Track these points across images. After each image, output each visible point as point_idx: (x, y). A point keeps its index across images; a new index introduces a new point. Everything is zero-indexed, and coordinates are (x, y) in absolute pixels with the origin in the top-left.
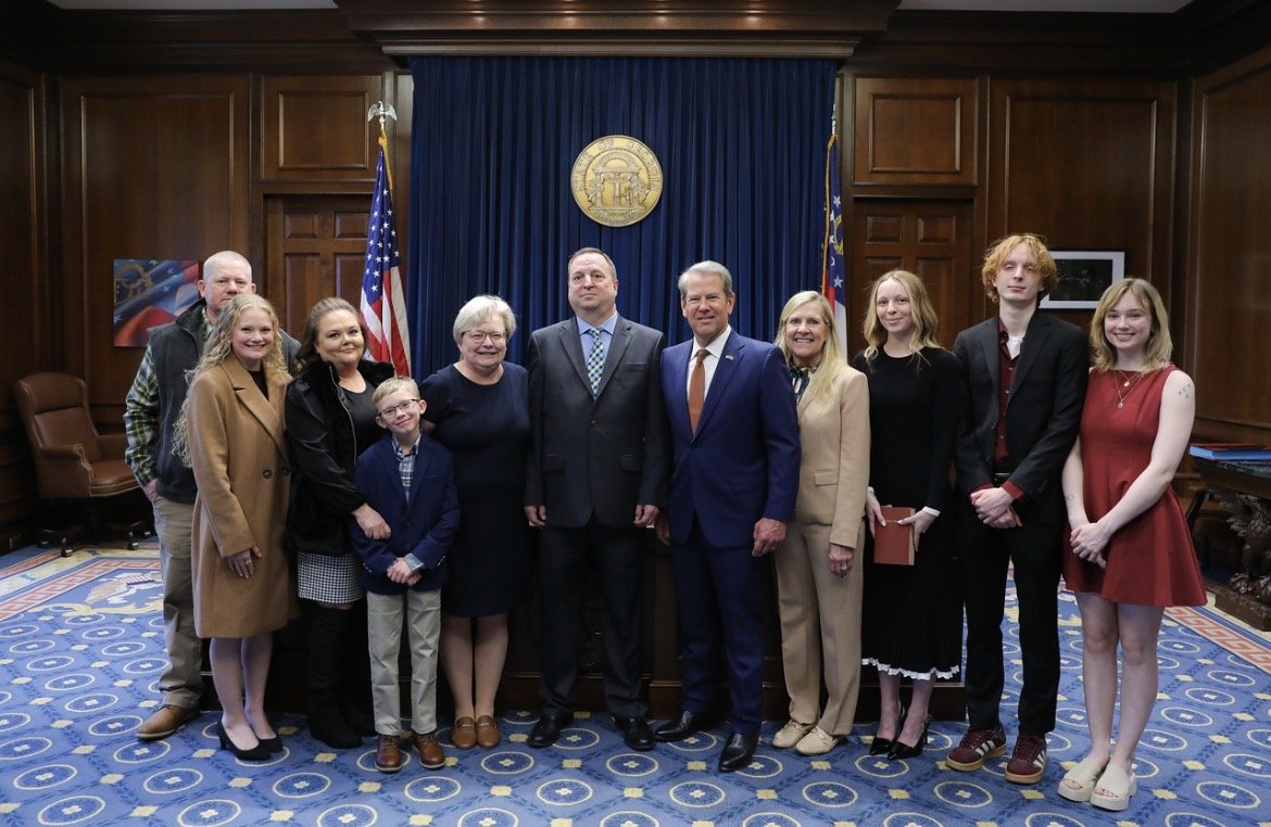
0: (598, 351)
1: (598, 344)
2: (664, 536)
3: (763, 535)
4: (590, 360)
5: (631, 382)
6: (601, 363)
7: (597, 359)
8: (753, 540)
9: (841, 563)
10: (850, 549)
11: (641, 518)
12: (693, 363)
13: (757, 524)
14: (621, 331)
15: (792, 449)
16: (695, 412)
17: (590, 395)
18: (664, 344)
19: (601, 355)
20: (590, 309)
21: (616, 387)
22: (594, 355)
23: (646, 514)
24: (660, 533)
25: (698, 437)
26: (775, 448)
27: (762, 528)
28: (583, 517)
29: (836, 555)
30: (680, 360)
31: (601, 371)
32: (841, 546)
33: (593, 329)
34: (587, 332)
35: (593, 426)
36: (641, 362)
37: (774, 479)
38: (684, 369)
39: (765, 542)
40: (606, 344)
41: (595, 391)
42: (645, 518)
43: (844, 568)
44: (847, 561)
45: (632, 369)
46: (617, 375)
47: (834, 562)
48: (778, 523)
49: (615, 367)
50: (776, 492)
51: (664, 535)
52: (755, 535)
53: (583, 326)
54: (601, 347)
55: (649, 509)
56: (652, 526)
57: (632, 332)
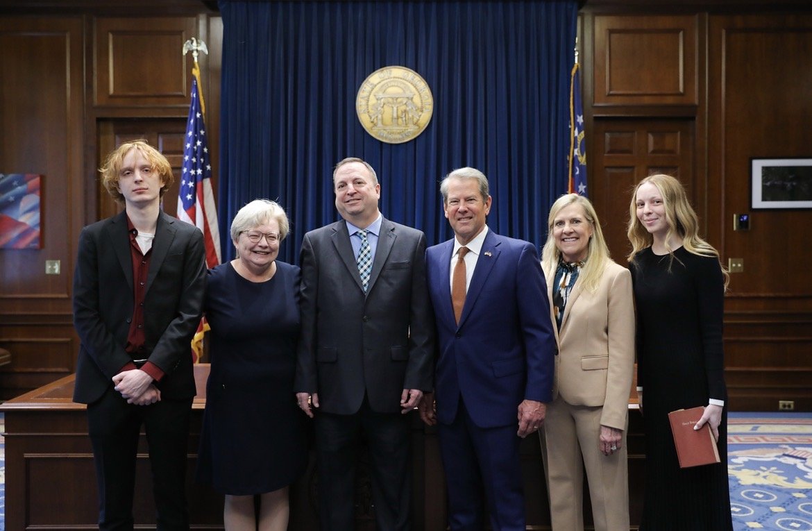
0: (365, 252)
1: (365, 245)
2: (428, 417)
3: (527, 415)
4: (359, 260)
5: (397, 280)
6: (369, 263)
7: (365, 259)
8: (517, 421)
9: (611, 443)
10: (620, 431)
11: (407, 402)
12: (455, 260)
13: (520, 406)
14: (385, 233)
15: (547, 336)
16: (459, 304)
17: (362, 292)
18: (425, 243)
19: (369, 255)
20: (355, 214)
21: (384, 285)
22: (362, 256)
23: (412, 397)
24: (423, 414)
25: (461, 328)
26: (533, 336)
27: (525, 410)
28: (355, 405)
29: (606, 436)
30: (442, 258)
31: (369, 270)
32: (611, 428)
33: (361, 231)
34: (355, 234)
35: (365, 321)
36: (405, 260)
37: (533, 364)
38: (446, 266)
39: (529, 422)
40: (372, 245)
41: (365, 289)
42: (411, 402)
43: (614, 448)
44: (616, 442)
45: (397, 267)
46: (384, 273)
47: (605, 443)
48: (539, 404)
49: (382, 266)
50: (535, 376)
51: (426, 415)
52: (519, 417)
53: (352, 230)
54: (369, 248)
55: (415, 393)
56: (417, 408)
57: (395, 233)
